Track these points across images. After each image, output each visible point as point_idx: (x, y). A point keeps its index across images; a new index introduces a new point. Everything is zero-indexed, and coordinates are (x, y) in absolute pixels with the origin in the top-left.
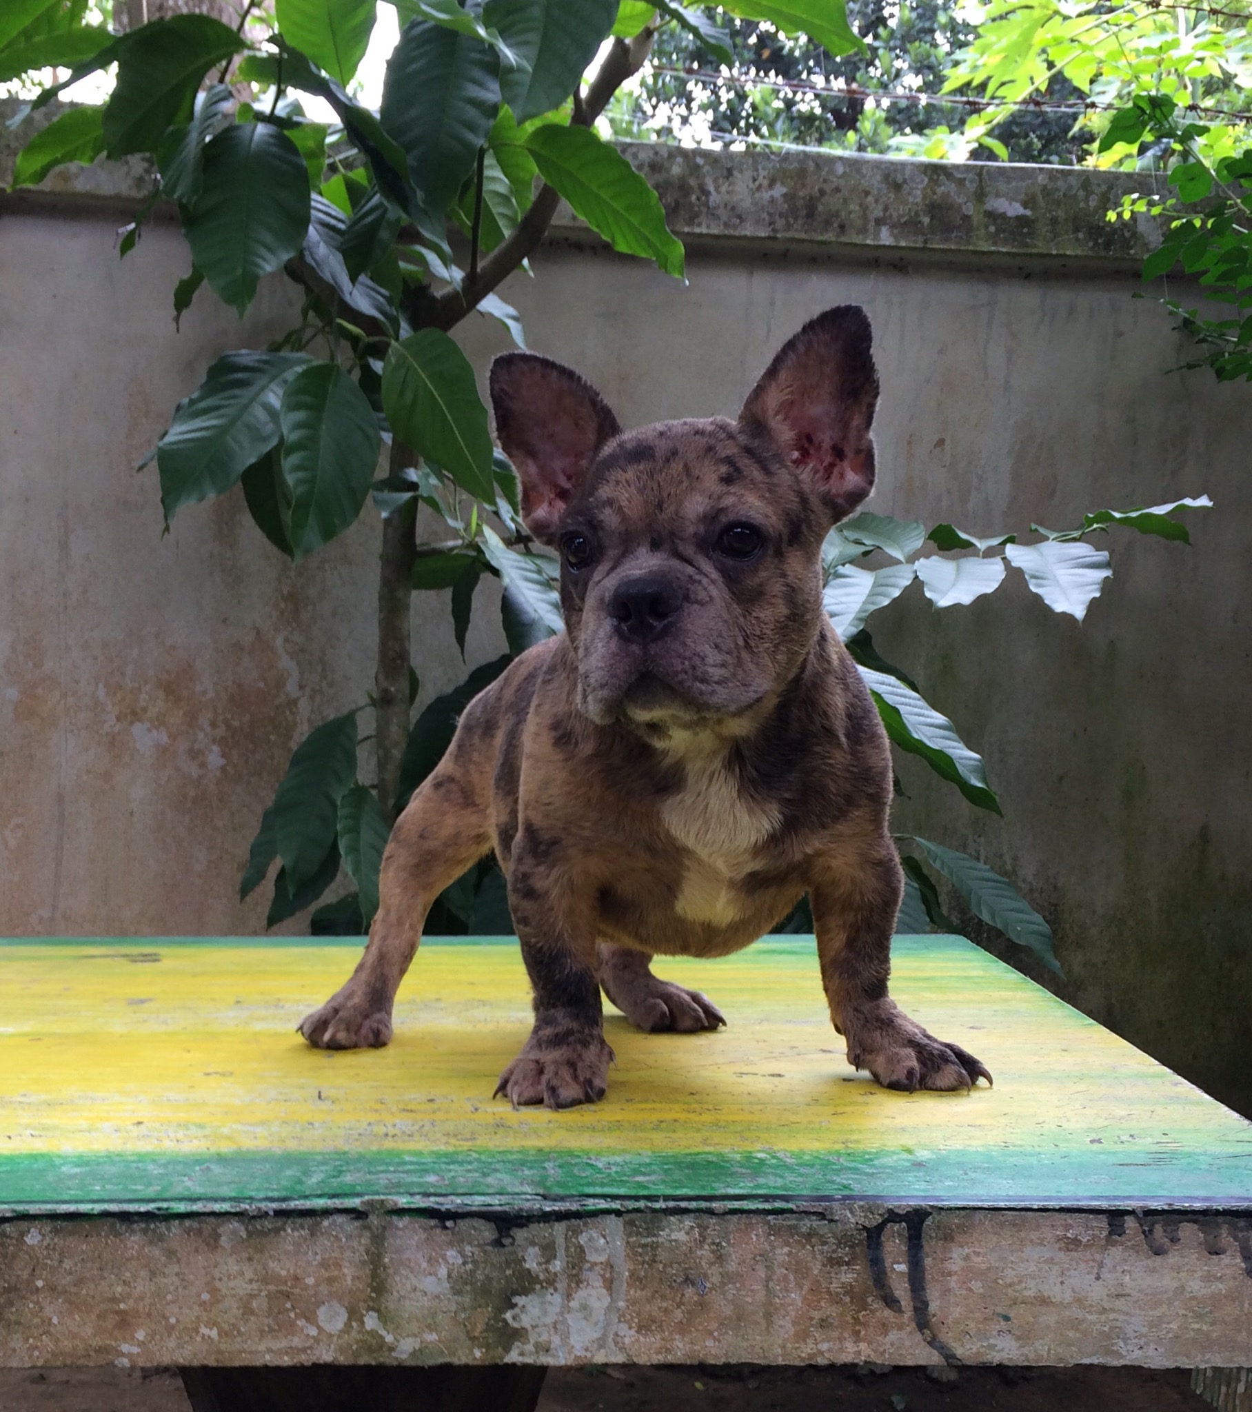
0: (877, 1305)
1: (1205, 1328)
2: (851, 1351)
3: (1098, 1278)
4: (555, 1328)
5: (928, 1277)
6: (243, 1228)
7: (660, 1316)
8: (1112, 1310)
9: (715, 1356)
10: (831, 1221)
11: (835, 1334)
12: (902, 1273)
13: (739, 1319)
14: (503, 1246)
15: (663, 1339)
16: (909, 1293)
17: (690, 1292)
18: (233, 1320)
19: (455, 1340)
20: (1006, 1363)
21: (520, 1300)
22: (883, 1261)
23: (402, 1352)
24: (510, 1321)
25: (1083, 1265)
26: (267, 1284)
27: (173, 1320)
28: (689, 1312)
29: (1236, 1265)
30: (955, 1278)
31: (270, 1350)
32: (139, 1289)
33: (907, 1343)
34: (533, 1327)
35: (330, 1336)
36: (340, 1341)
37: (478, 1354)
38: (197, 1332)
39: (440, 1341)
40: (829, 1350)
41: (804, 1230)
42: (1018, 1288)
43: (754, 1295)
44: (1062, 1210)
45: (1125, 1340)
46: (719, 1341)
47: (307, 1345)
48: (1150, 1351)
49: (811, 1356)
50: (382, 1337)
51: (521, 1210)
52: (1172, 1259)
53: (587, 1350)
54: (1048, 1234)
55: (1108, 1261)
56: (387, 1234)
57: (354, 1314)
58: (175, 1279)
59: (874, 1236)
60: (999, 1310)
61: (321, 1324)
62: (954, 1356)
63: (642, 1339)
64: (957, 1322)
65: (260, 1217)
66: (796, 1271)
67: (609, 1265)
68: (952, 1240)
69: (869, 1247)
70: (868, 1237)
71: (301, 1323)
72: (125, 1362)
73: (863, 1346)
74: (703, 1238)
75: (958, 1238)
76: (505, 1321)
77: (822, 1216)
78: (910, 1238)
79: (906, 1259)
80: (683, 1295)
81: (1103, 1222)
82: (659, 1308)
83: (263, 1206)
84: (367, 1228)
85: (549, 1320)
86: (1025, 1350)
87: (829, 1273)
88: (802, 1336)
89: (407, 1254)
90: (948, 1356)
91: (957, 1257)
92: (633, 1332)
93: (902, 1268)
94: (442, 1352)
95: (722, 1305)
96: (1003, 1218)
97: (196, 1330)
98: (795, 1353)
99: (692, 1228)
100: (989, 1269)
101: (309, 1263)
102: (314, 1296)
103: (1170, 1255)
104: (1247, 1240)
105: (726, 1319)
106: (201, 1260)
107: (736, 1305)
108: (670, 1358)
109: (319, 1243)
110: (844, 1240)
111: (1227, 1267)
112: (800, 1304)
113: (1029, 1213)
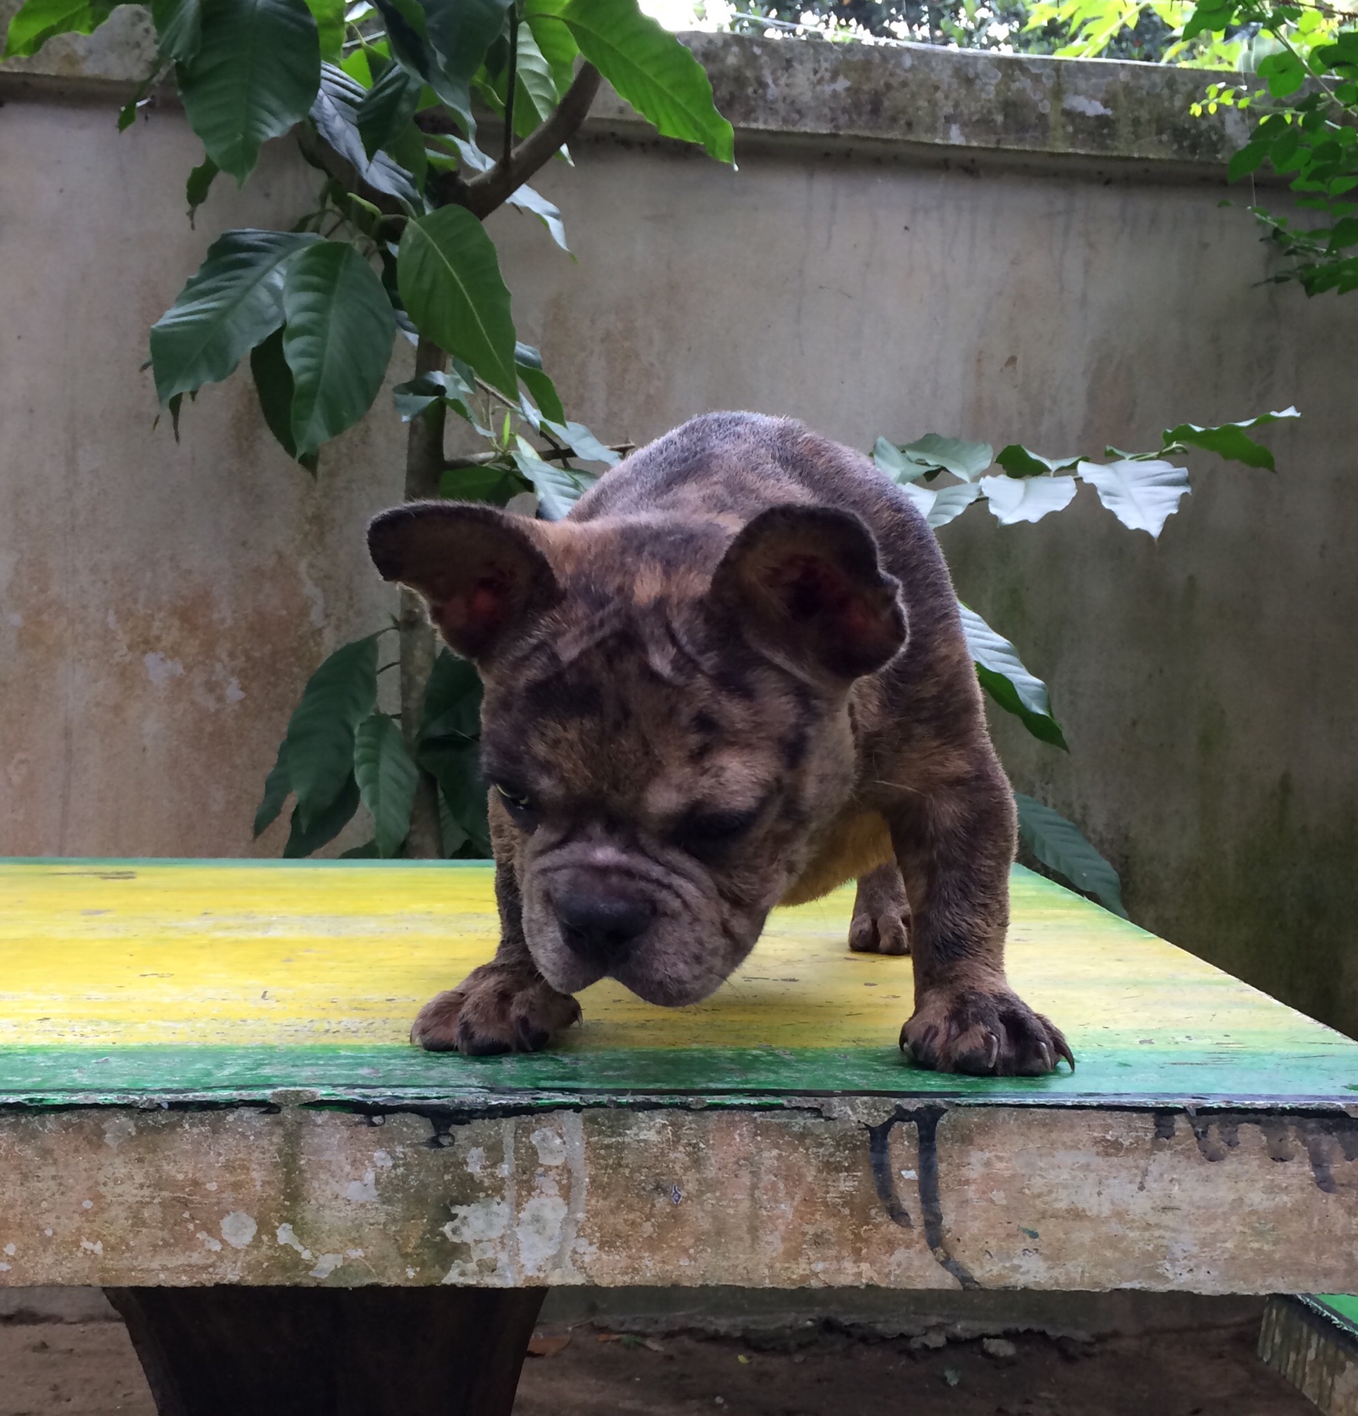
0: (882, 1218)
1: (1266, 1247)
2: (851, 1273)
3: (1142, 1188)
4: (502, 1243)
5: (942, 1185)
6: (131, 1123)
7: (624, 1229)
8: (1158, 1226)
9: (691, 1278)
10: (828, 1119)
11: (832, 1252)
12: (909, 1180)
13: (719, 1233)
14: (441, 1146)
15: (629, 1257)
16: (919, 1205)
17: (661, 1202)
18: (120, 1233)
19: (384, 1257)
20: (1032, 1287)
21: (460, 1210)
22: (889, 1166)
23: (321, 1271)
24: (449, 1234)
25: (1124, 1173)
26: (161, 1190)
27: (49, 1233)
28: (660, 1226)
29: (1304, 1174)
30: (973, 1187)
31: (164, 1268)
33: (916, 1263)
34: (477, 1242)
35: (237, 1251)
36: (248, 1258)
37: (411, 1273)
38: (78, 1246)
39: (366, 1258)
40: (825, 1271)
41: (796, 1129)
42: (1047, 1199)
43: (737, 1205)
44: (1100, 1107)
45: (1173, 1261)
46: (696, 1260)
47: (209, 1262)
48: (1201, 1275)
49: (804, 1278)
50: (298, 1254)
51: (462, 1103)
52: (1230, 1165)
53: (539, 1270)
54: (1084, 1135)
55: (1154, 1169)
56: (304, 1131)
57: (265, 1226)
58: (52, 1183)
59: (878, 1136)
60: (1025, 1225)
61: (225, 1237)
62: (971, 1279)
63: (604, 1257)
64: (975, 1239)
65: (151, 1110)
66: (786, 1178)
67: (567, 1170)
68: (971, 1142)
69: (872, 1150)
70: (872, 1138)
71: (201, 1235)
73: (865, 1266)
74: (677, 1138)
75: (978, 1140)
76: (443, 1235)
77: (817, 1112)
78: (921, 1140)
79: (917, 1165)
80: (653, 1205)
81: (1148, 1122)
82: (626, 1221)
83: (155, 1097)
84: (280, 1124)
85: (495, 1234)
86: (1055, 1273)
87: (826, 1180)
88: (793, 1254)
89: (327, 1156)
90: (966, 1279)
91: (976, 1162)
92: (594, 1249)
93: (911, 1174)
94: (370, 1271)
95: (698, 1217)
96: (1030, 1117)
97: (77, 1244)
98: (784, 1275)
99: (664, 1126)
100: (1013, 1176)
101: (211, 1166)
102: (218, 1203)
103: (1227, 1161)
104: (1318, 1144)
105: (703, 1234)
106: (82, 1161)
107: (715, 1218)
108: (638, 1280)
109: (222, 1142)
110: (843, 1141)
111: (1293, 1175)
112: (791, 1217)
113: (1062, 1111)
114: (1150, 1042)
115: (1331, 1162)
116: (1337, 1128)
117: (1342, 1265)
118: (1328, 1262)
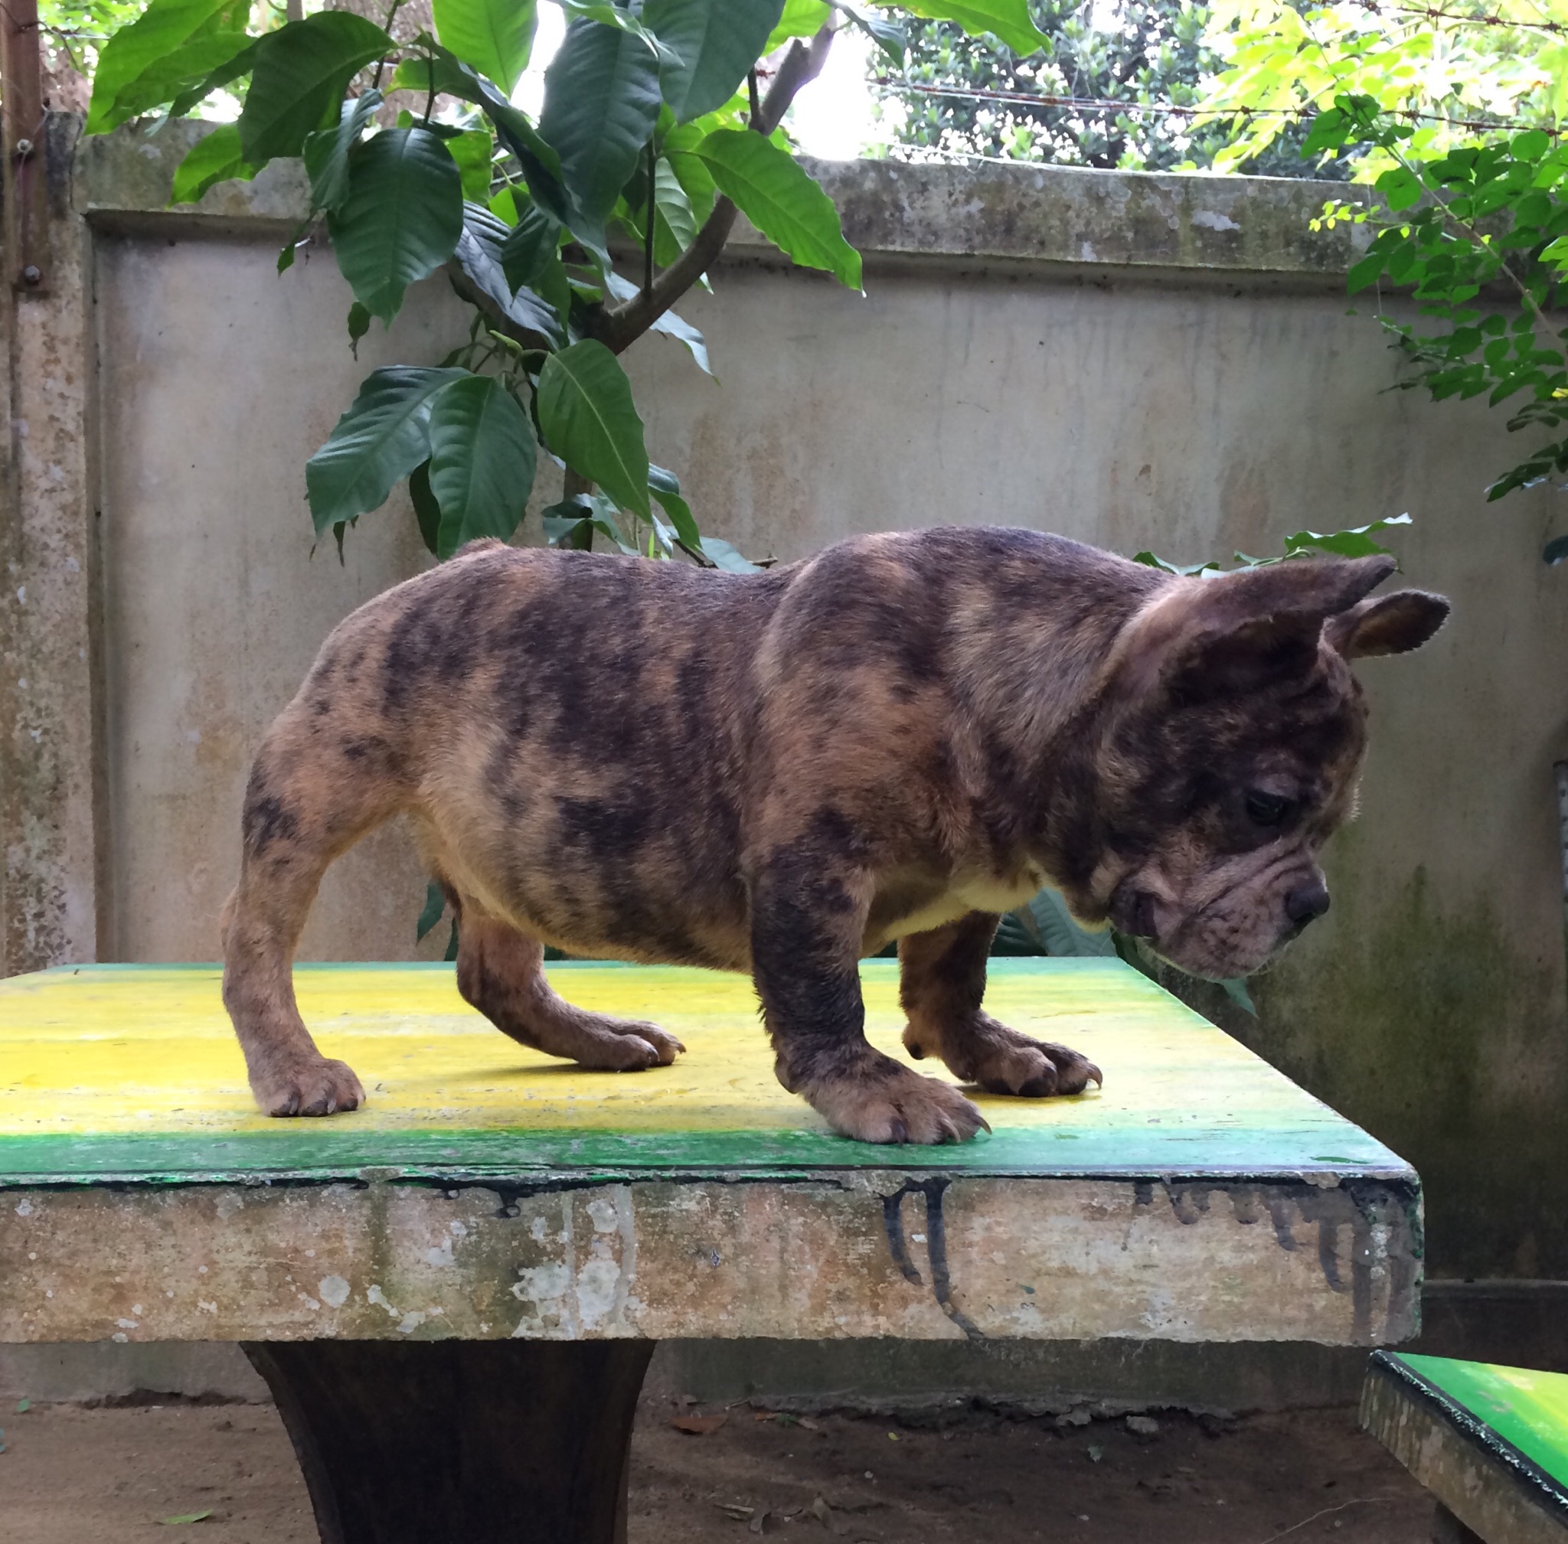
0: (896, 1276)
1: (1236, 1300)
2: (870, 1325)
3: (1124, 1248)
4: (564, 1300)
5: (948, 1248)
6: (240, 1199)
7: (672, 1289)
8: (1140, 1282)
9: (730, 1330)
10: (847, 1189)
11: (853, 1307)
12: (920, 1244)
13: (753, 1292)
14: (508, 1216)
15: (676, 1312)
16: (929, 1264)
17: (702, 1264)
18: (232, 1294)
19: (461, 1315)
20: (1030, 1336)
21: (527, 1273)
22: (902, 1230)
23: (407, 1326)
24: (517, 1294)
25: (1109, 1235)
26: (266, 1255)
27: (170, 1294)
28: (701, 1285)
29: (1267, 1234)
30: (976, 1249)
31: (271, 1325)
32: (135, 1261)
33: (928, 1317)
34: (541, 1300)
35: (333, 1310)
36: (344, 1315)
37: (485, 1328)
38: (196, 1306)
39: (445, 1314)
40: (847, 1324)
41: (819, 1199)
42: (1041, 1258)
43: (769, 1267)
44: (1086, 1177)
45: (1154, 1313)
46: (733, 1314)
47: (310, 1319)
48: (1179, 1324)
49: (829, 1330)
50: (386, 1311)
51: (526, 1179)
52: (1202, 1228)
53: (597, 1324)
54: (1072, 1202)
55: (1135, 1232)
56: (390, 1204)
57: (357, 1287)
58: (172, 1251)
59: (891, 1205)
60: (1023, 1282)
61: (323, 1297)
62: (975, 1330)
63: (653, 1313)
64: (979, 1295)
65: (257, 1187)
66: (811, 1242)
67: (618, 1236)
68: (973, 1209)
69: (886, 1216)
70: (886, 1207)
71: (302, 1296)
72: (121, 1337)
73: (882, 1320)
74: (715, 1208)
75: (980, 1207)
76: (512, 1294)
77: (837, 1184)
78: (929, 1207)
79: (926, 1229)
80: (695, 1267)
81: (1129, 1190)
82: (671, 1281)
83: (261, 1176)
84: (368, 1197)
85: (557, 1293)
86: (1050, 1324)
87: (846, 1244)
88: (819, 1309)
89: (410, 1226)
90: (971, 1329)
91: (978, 1227)
92: (644, 1305)
93: (921, 1238)
94: (449, 1326)
95: (735, 1278)
96: (1025, 1187)
97: (195, 1304)
98: (811, 1327)
99: (703, 1197)
100: (1011, 1239)
101: (309, 1235)
102: (315, 1268)
103: (1199, 1224)
104: (1279, 1208)
105: (740, 1291)
106: (197, 1232)
107: (750, 1278)
108: (683, 1332)
109: (318, 1214)
110: (860, 1210)
111: (1259, 1236)
112: (815, 1276)
113: (1053, 1181)
114: (1158, 1121)
115: (1292, 1224)
116: (1295, 1194)
117: (1304, 1315)
118: (1291, 1312)
